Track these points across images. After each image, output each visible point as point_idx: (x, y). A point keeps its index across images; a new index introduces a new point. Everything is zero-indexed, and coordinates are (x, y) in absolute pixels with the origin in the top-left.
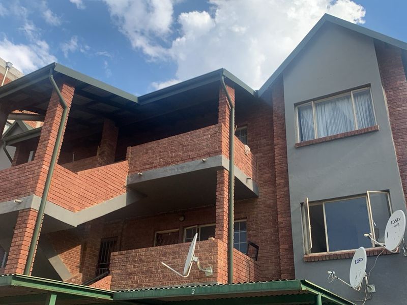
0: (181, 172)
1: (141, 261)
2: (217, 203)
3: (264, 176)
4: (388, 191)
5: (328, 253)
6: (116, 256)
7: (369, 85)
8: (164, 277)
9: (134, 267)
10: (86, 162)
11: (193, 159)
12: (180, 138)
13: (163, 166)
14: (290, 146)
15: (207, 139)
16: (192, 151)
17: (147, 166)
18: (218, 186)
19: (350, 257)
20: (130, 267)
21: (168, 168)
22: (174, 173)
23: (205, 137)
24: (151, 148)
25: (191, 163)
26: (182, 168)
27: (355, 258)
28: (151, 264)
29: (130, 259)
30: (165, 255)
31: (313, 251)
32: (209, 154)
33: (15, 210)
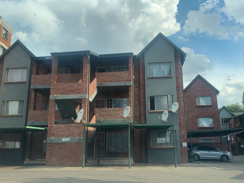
0: (117, 85)
1: (106, 112)
2: (129, 96)
3: (136, 85)
4: (173, 95)
5: (155, 111)
6: (96, 110)
7: (171, 62)
8: (115, 117)
9: (104, 113)
10: (77, 75)
11: (121, 81)
12: (116, 73)
13: (110, 82)
14: (146, 77)
15: (126, 76)
16: (121, 78)
17: (104, 81)
18: (129, 91)
19: (162, 112)
20: (102, 113)
21: (113, 83)
22: (115, 85)
23: (126, 75)
24: (105, 75)
25: (121, 83)
26: (118, 84)
27: (164, 113)
28: (110, 113)
29: (102, 111)
30: (114, 110)
31: (151, 110)
32: (127, 81)
33: (80, 98)
